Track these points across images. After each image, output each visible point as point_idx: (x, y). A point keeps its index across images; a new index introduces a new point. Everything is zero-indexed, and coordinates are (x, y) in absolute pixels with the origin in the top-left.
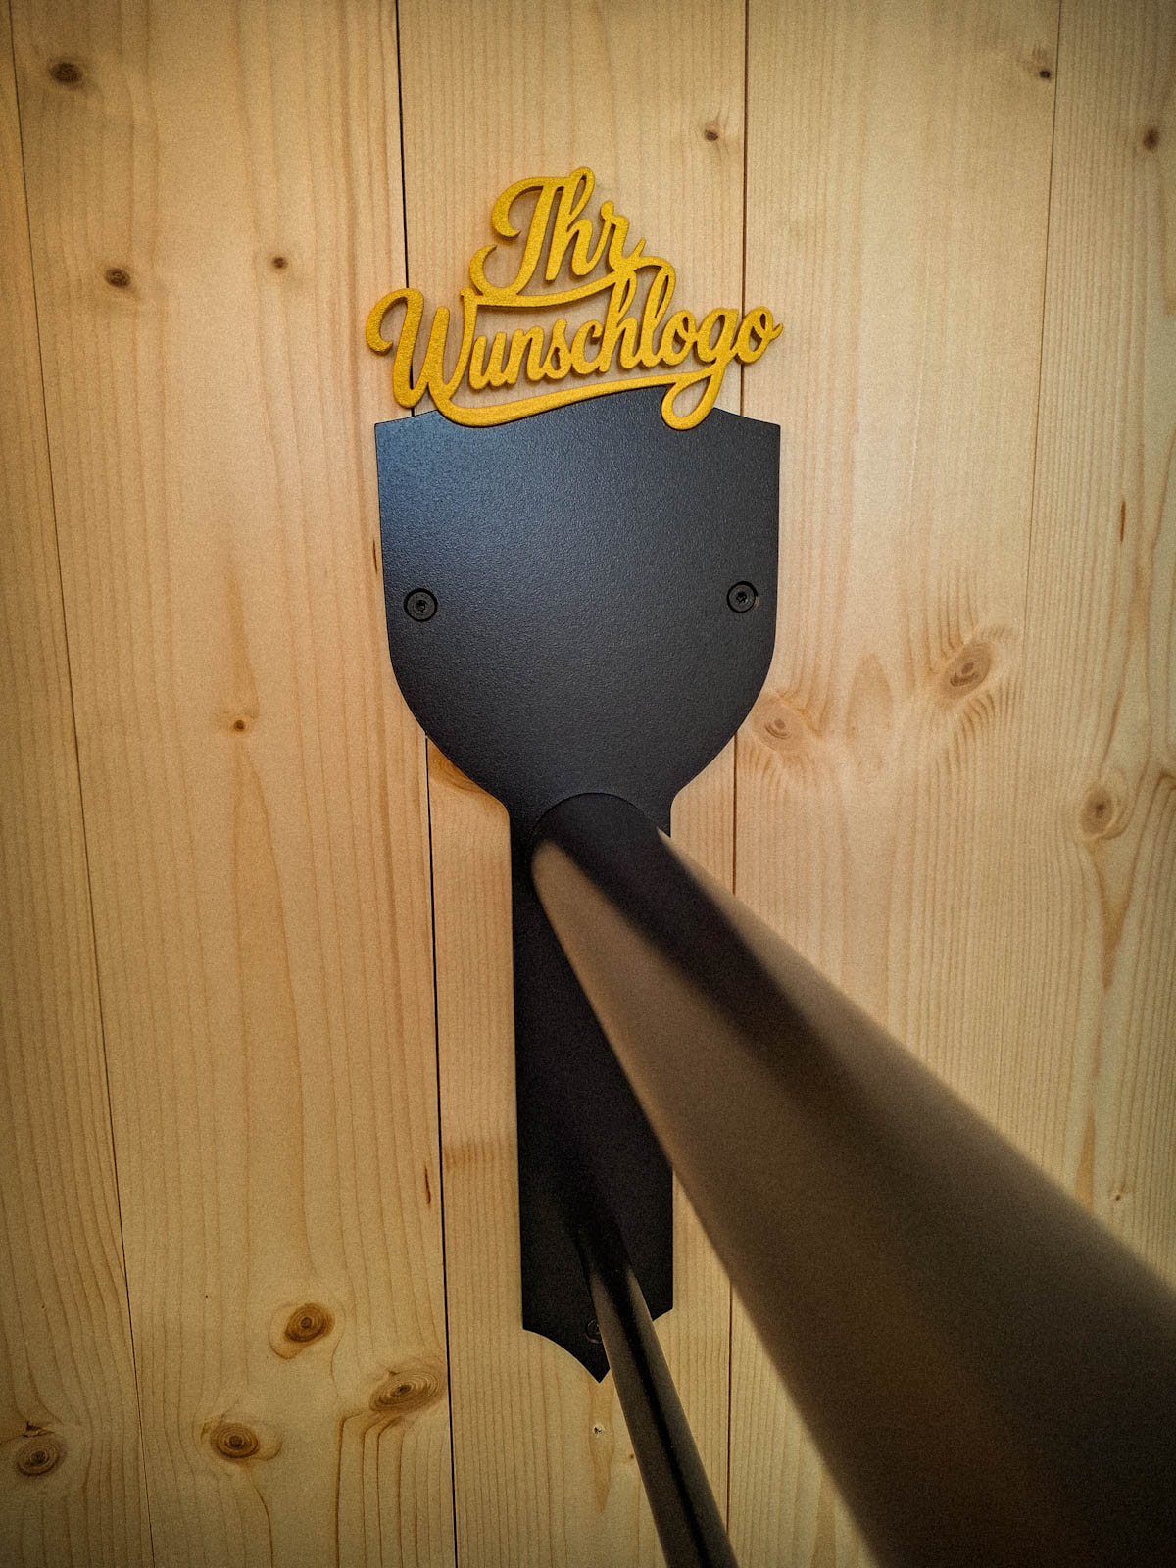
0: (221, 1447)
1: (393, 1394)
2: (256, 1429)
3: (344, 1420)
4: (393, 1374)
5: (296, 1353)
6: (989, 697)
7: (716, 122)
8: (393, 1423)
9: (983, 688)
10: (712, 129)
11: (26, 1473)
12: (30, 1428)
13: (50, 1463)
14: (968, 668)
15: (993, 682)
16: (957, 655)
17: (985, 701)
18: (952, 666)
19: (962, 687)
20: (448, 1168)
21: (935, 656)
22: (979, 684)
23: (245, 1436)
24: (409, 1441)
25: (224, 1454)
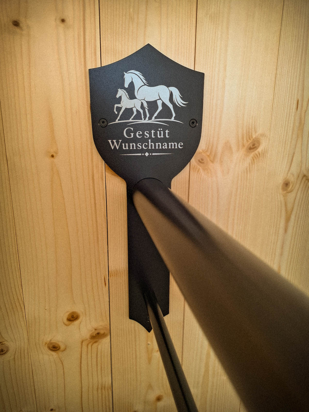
0: (51, 348)
1: (96, 335)
2: (59, 344)
3: (83, 341)
4: (96, 330)
5: (70, 324)
8: (96, 342)
9: (257, 151)
14: (254, 145)
15: (260, 149)
17: (258, 154)
18: (249, 144)
19: (252, 150)
20: (110, 277)
21: (245, 141)
22: (257, 149)
23: (56, 345)
24: (100, 347)
25: (52, 350)
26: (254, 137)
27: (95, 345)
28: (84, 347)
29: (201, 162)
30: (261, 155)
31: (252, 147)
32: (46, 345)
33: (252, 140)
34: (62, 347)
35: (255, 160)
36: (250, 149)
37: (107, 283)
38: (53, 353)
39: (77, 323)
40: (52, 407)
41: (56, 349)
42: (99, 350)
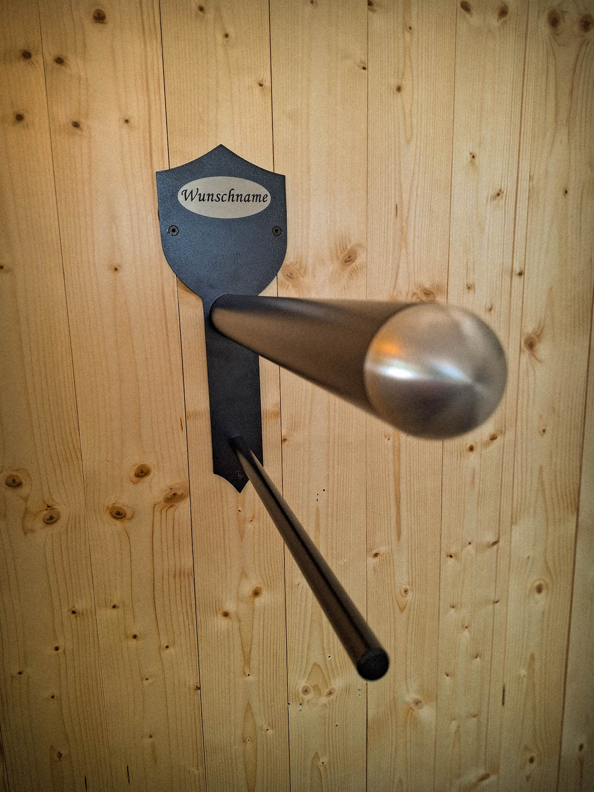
0: (114, 515)
1: (171, 496)
2: (125, 508)
3: (155, 505)
4: (171, 489)
5: (139, 481)
6: (357, 267)
7: (262, 81)
8: (171, 506)
9: (354, 264)
10: (261, 83)
11: (47, 523)
12: (48, 507)
13: (56, 519)
14: (350, 257)
15: (358, 262)
16: (346, 253)
17: (355, 268)
18: (344, 256)
19: (348, 263)
20: (188, 420)
21: (339, 253)
22: (354, 262)
23: (121, 511)
24: (177, 513)
25: (115, 517)
26: (349, 248)
27: (171, 511)
28: (157, 514)
29: (290, 277)
30: (359, 268)
31: (347, 259)
32: (108, 512)
33: (347, 251)
34: (129, 514)
35: (353, 275)
36: (346, 261)
37: (184, 426)
38: (118, 522)
39: (147, 479)
40: (115, 602)
41: (120, 516)
42: (176, 518)
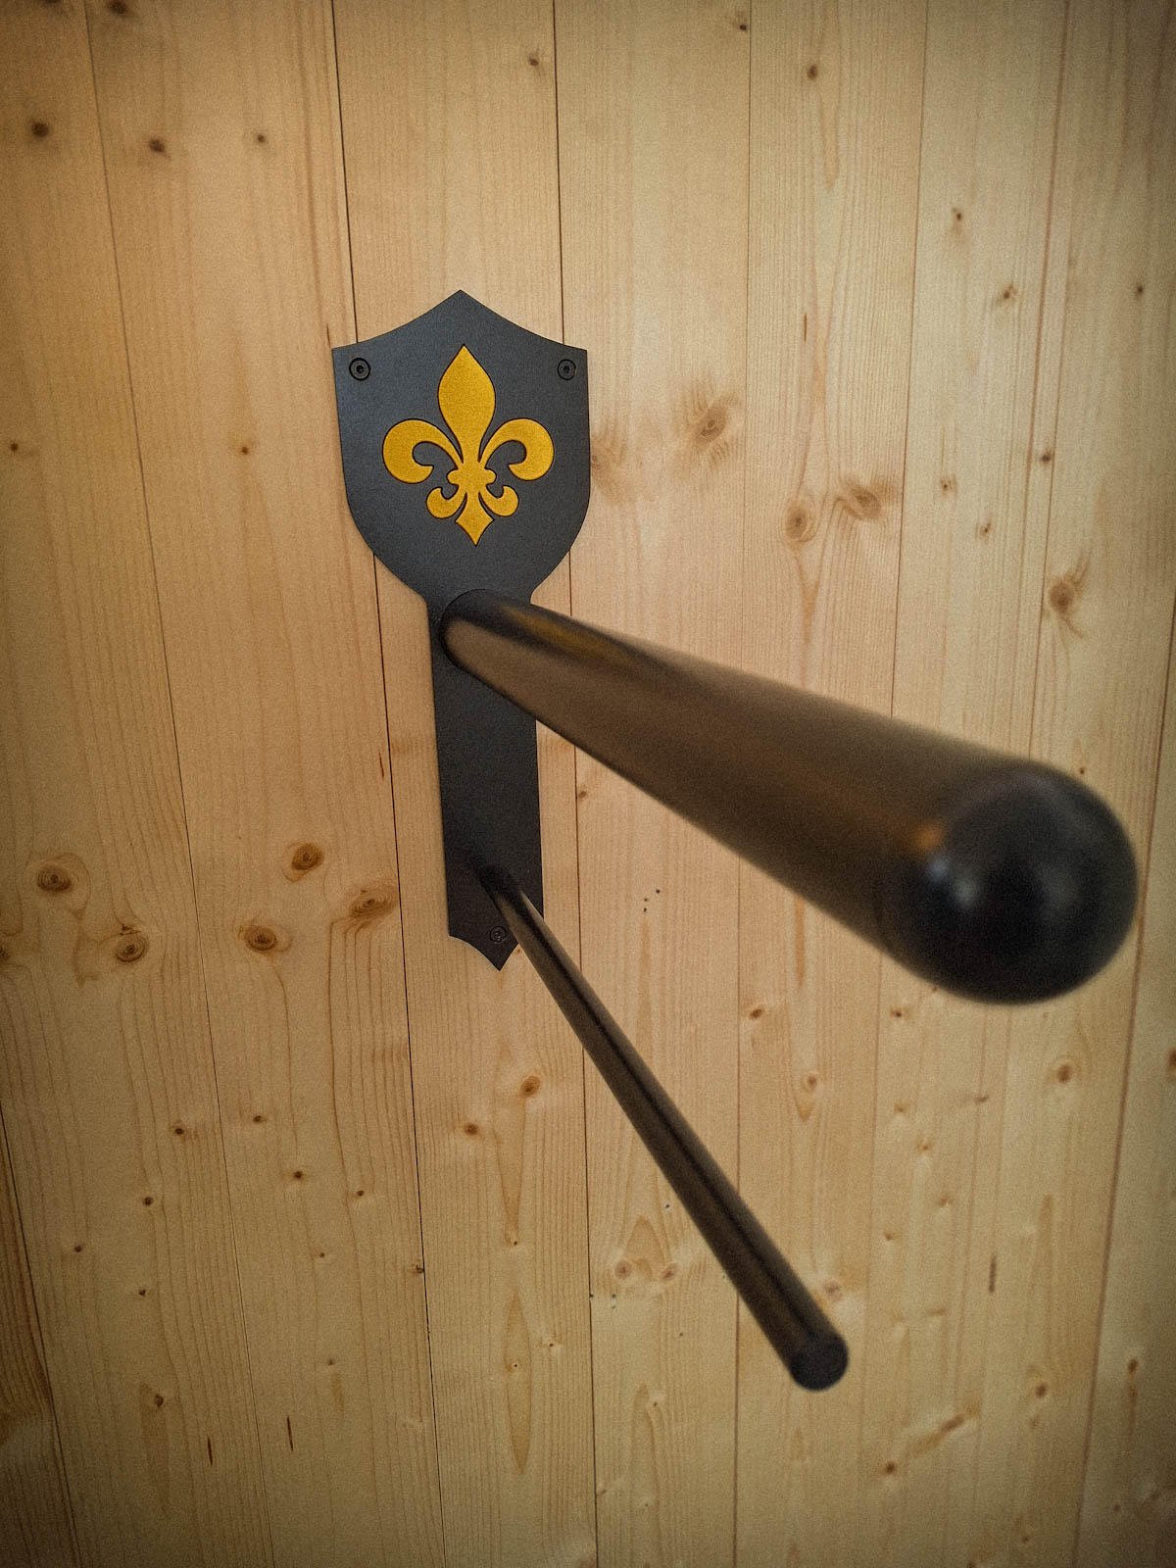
0: (254, 943)
1: (364, 906)
2: (275, 930)
3: (332, 924)
4: (364, 892)
5: (300, 878)
6: (726, 444)
7: (536, 54)
8: (363, 926)
9: (720, 437)
10: (535, 58)
11: (123, 961)
12: (124, 928)
13: (137, 954)
14: (711, 424)
15: (728, 433)
16: (704, 414)
17: (723, 446)
18: (701, 421)
19: (708, 436)
20: (394, 754)
21: (691, 414)
22: (719, 433)
23: (267, 935)
24: (375, 939)
25: (255, 948)
26: (710, 406)
27: (364, 934)
28: (338, 940)
29: (593, 465)
30: (730, 446)
31: (707, 428)
32: (242, 934)
33: (706, 410)
34: (282, 939)
35: (718, 459)
36: (704, 432)
37: (386, 770)
38: (263, 959)
39: (314, 873)
40: (258, 1111)
41: (264, 946)
42: (375, 947)
